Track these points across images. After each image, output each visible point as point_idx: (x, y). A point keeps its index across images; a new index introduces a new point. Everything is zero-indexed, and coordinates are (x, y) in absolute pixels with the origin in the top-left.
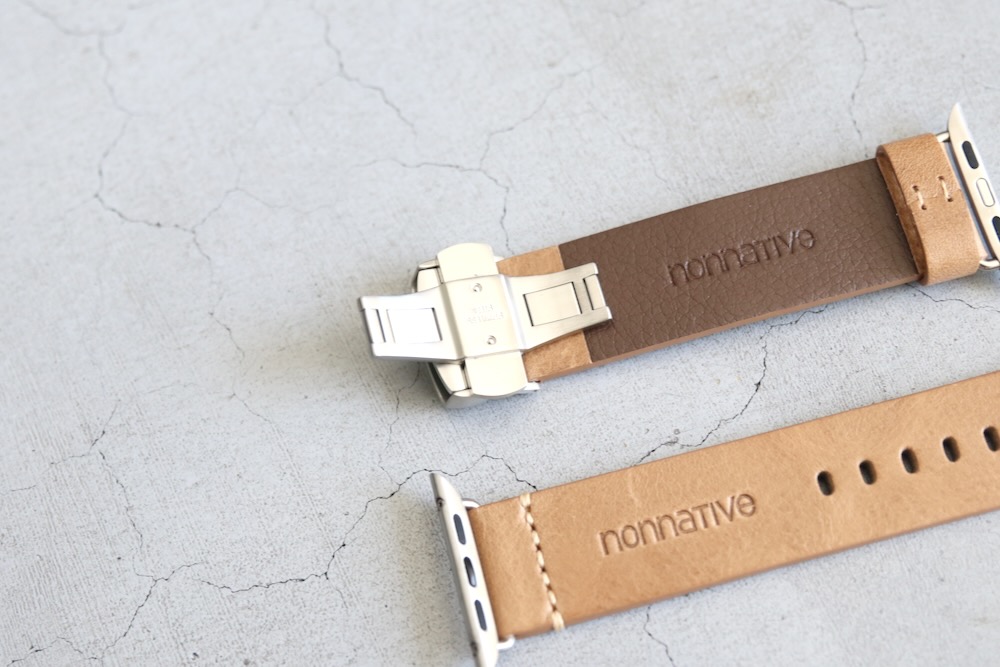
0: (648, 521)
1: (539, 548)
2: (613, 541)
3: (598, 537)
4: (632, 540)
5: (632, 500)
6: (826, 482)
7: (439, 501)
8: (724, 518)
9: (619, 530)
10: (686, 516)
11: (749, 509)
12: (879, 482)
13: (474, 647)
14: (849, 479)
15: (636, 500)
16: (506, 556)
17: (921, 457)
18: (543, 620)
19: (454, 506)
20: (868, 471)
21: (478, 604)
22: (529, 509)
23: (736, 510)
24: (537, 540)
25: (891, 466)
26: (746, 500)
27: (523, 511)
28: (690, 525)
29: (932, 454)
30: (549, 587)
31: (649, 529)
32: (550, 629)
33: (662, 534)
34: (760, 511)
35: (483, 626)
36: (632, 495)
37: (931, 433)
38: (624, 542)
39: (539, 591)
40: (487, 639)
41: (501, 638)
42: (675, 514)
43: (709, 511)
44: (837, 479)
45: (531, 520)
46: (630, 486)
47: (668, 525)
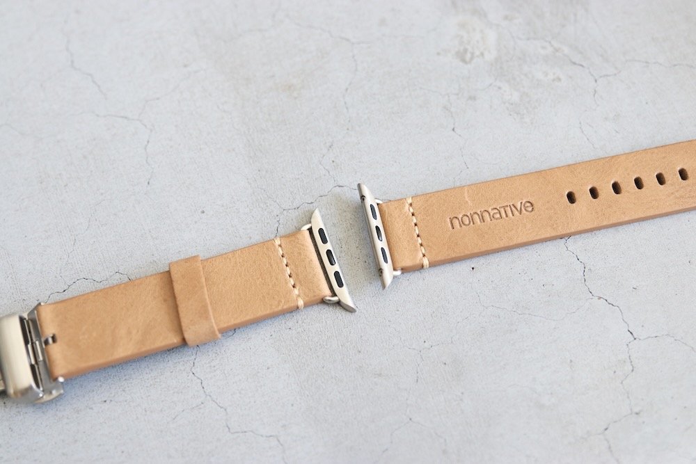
0: (475, 213)
1: (416, 225)
2: (456, 223)
3: (449, 220)
4: (467, 222)
5: (467, 202)
6: (571, 198)
7: (363, 197)
8: (516, 213)
9: (460, 217)
10: (496, 211)
11: (530, 209)
12: (600, 197)
13: (380, 271)
14: (583, 196)
15: (469, 202)
16: (398, 228)
17: (622, 186)
18: (418, 262)
19: (369, 201)
20: (594, 193)
21: (382, 249)
22: (411, 205)
23: (523, 209)
24: (415, 221)
25: (606, 190)
26: (529, 205)
27: (407, 206)
28: (498, 216)
29: (628, 186)
30: (421, 245)
31: (476, 217)
32: (421, 267)
33: (483, 219)
34: (536, 210)
35: (386, 261)
36: (467, 199)
37: (628, 174)
38: (462, 223)
39: (415, 246)
40: (387, 268)
41: (395, 269)
42: (490, 210)
43: (508, 209)
44: (577, 196)
45: (412, 210)
46: (466, 194)
47: (486, 215)
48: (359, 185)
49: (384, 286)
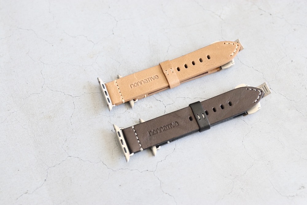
0: (139, 82)
1: (119, 89)
2: (132, 86)
3: (130, 86)
4: (136, 85)
7: (99, 82)
8: (152, 80)
9: (133, 84)
10: (146, 80)
11: (157, 78)
12: (180, 71)
13: (108, 106)
15: (136, 78)
16: (113, 91)
17: (188, 65)
18: (120, 101)
19: (102, 83)
20: (178, 69)
21: (108, 98)
22: (116, 82)
23: (155, 78)
24: (118, 88)
25: (182, 68)
26: (157, 76)
27: (115, 83)
28: (146, 82)
29: (190, 65)
30: (121, 95)
31: (139, 83)
32: (122, 103)
33: (141, 84)
34: (159, 78)
35: (109, 102)
37: (190, 61)
38: (134, 86)
39: (119, 96)
40: (110, 104)
41: (113, 105)
42: (143, 80)
43: (150, 79)
45: (117, 84)
46: (135, 76)
47: (142, 82)
48: (98, 78)
49: (110, 110)
